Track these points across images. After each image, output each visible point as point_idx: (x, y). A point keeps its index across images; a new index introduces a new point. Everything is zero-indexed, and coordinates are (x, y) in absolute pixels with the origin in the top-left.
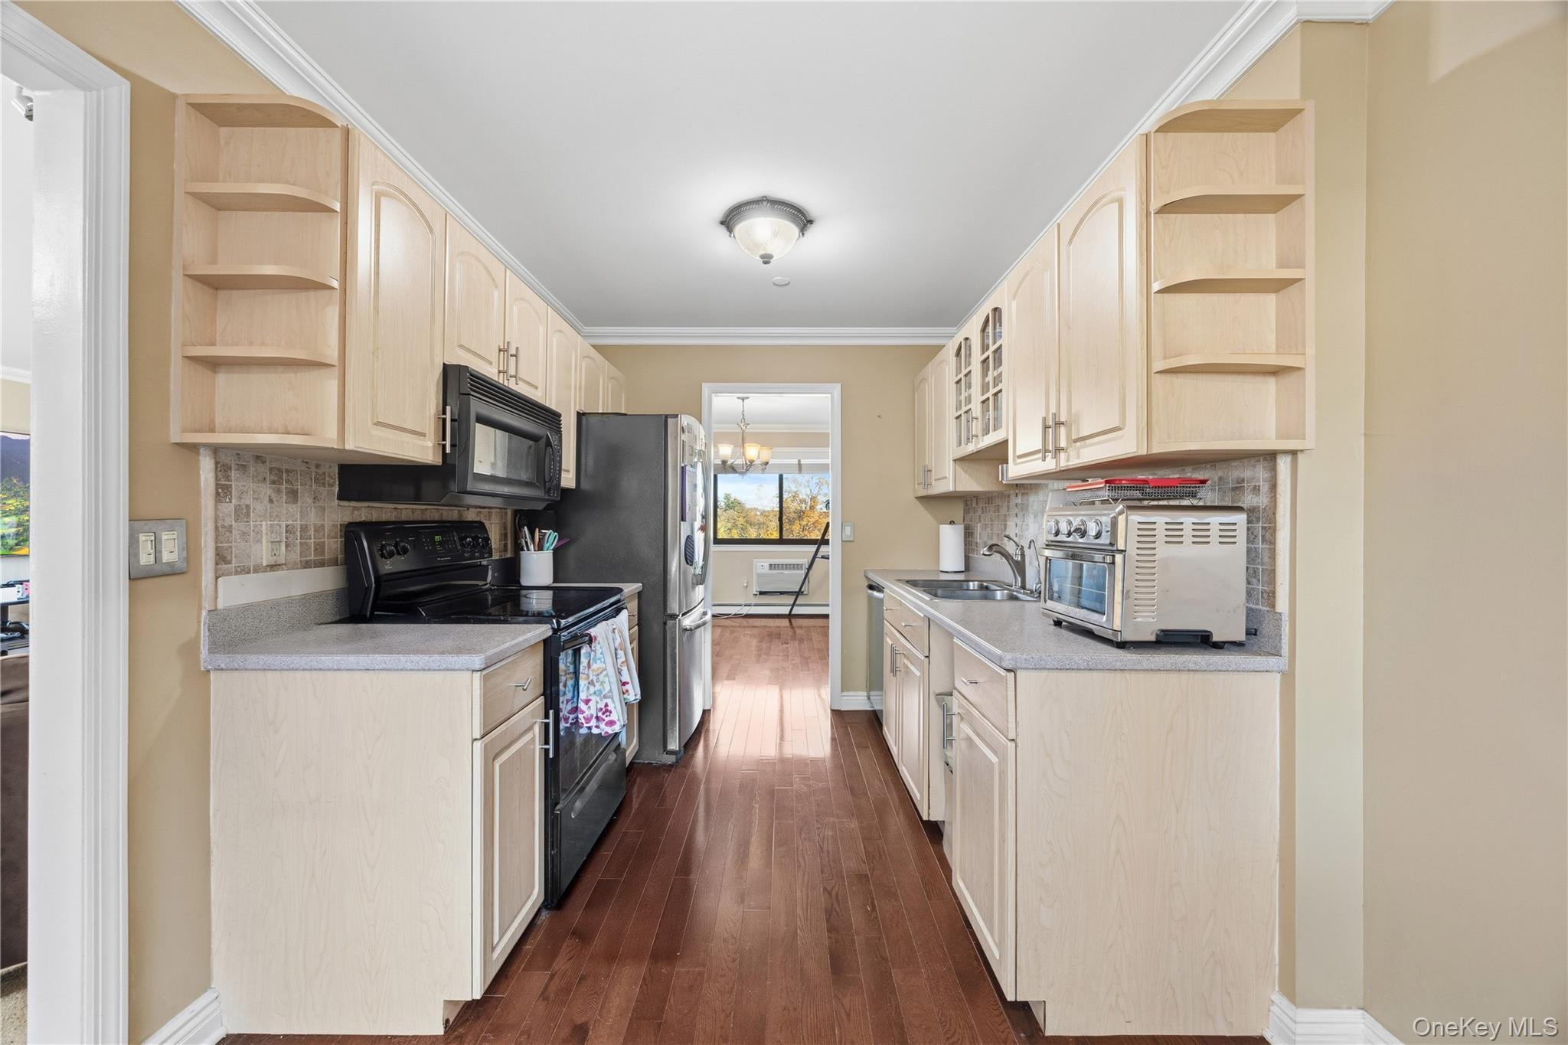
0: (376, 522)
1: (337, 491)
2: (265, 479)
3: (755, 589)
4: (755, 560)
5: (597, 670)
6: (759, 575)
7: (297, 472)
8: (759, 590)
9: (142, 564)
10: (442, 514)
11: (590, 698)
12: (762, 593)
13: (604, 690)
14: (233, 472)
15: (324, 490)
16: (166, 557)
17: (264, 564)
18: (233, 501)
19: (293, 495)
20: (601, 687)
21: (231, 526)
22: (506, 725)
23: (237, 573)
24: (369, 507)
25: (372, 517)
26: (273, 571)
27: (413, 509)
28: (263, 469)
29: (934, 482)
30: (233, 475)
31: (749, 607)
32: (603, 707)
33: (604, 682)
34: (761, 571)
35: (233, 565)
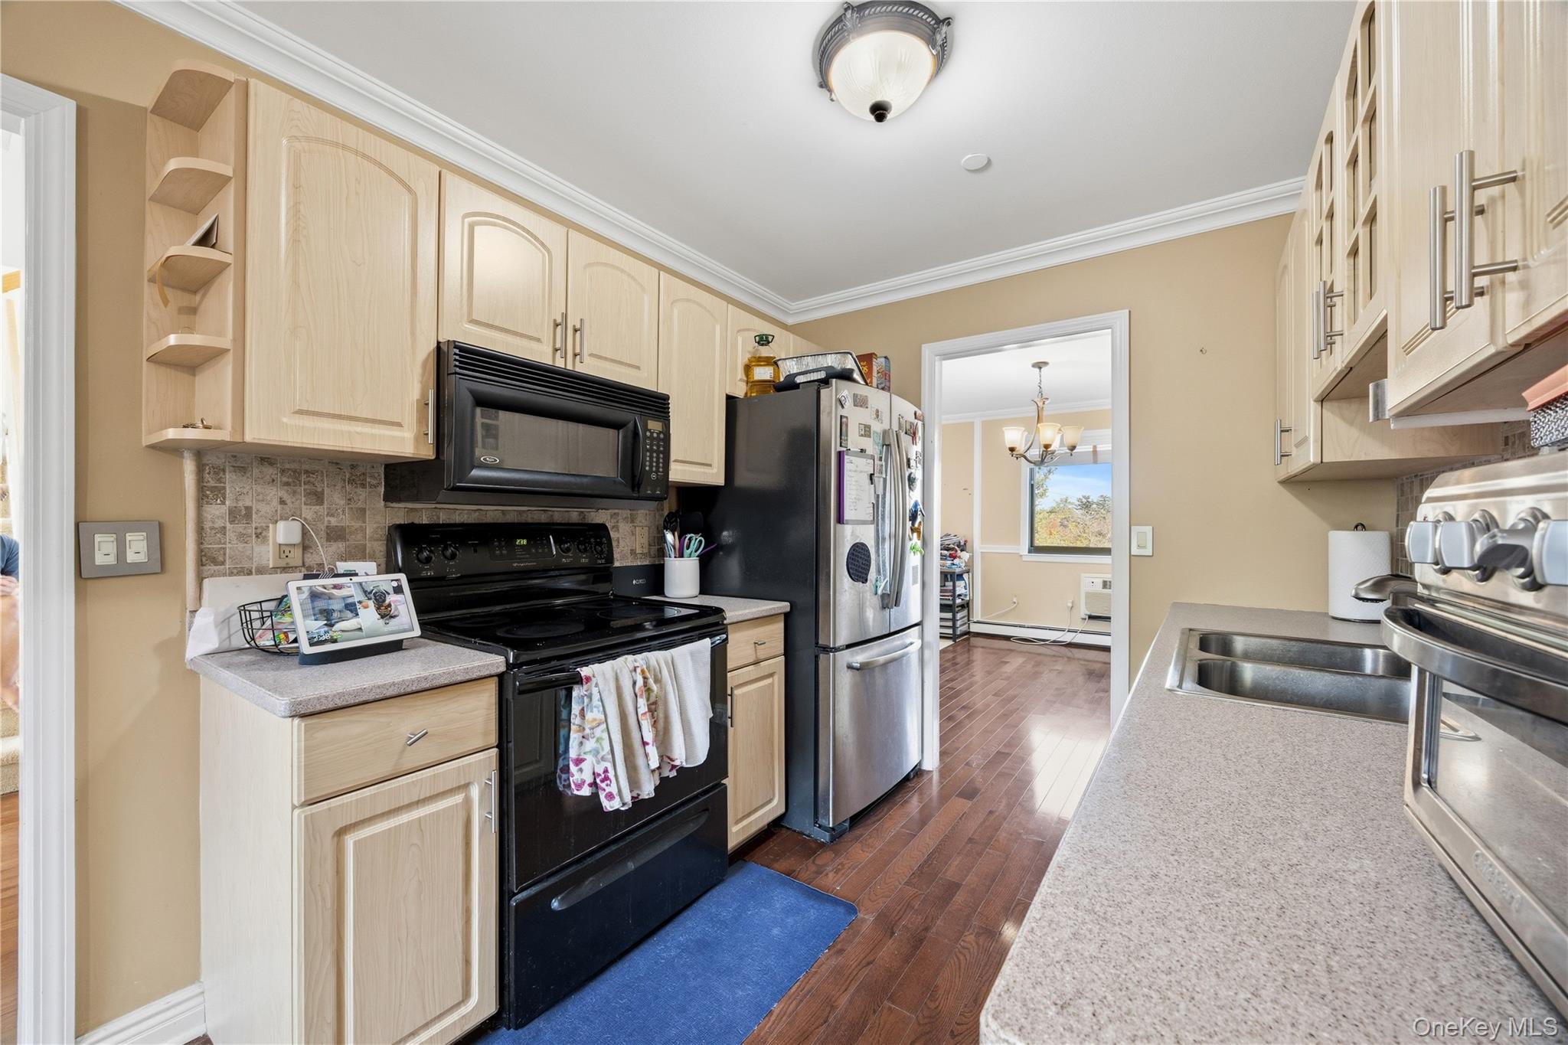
0: (443, 524)
1: (382, 493)
2: (273, 480)
3: (1084, 611)
4: (1083, 575)
5: (592, 722)
6: (1089, 595)
7: (322, 472)
8: (1089, 613)
9: (97, 564)
10: (552, 516)
11: (583, 756)
12: (1091, 617)
13: (603, 749)
14: (227, 474)
15: (362, 493)
16: (131, 557)
17: (271, 566)
18: (227, 503)
19: (318, 498)
20: (598, 745)
21: (225, 528)
22: (378, 789)
23: (231, 574)
24: (436, 508)
25: (439, 518)
26: (285, 573)
27: (503, 511)
28: (269, 471)
29: (1294, 448)
30: (227, 477)
31: (1075, 634)
32: (601, 772)
33: (602, 739)
34: (1091, 589)
35: (228, 567)
